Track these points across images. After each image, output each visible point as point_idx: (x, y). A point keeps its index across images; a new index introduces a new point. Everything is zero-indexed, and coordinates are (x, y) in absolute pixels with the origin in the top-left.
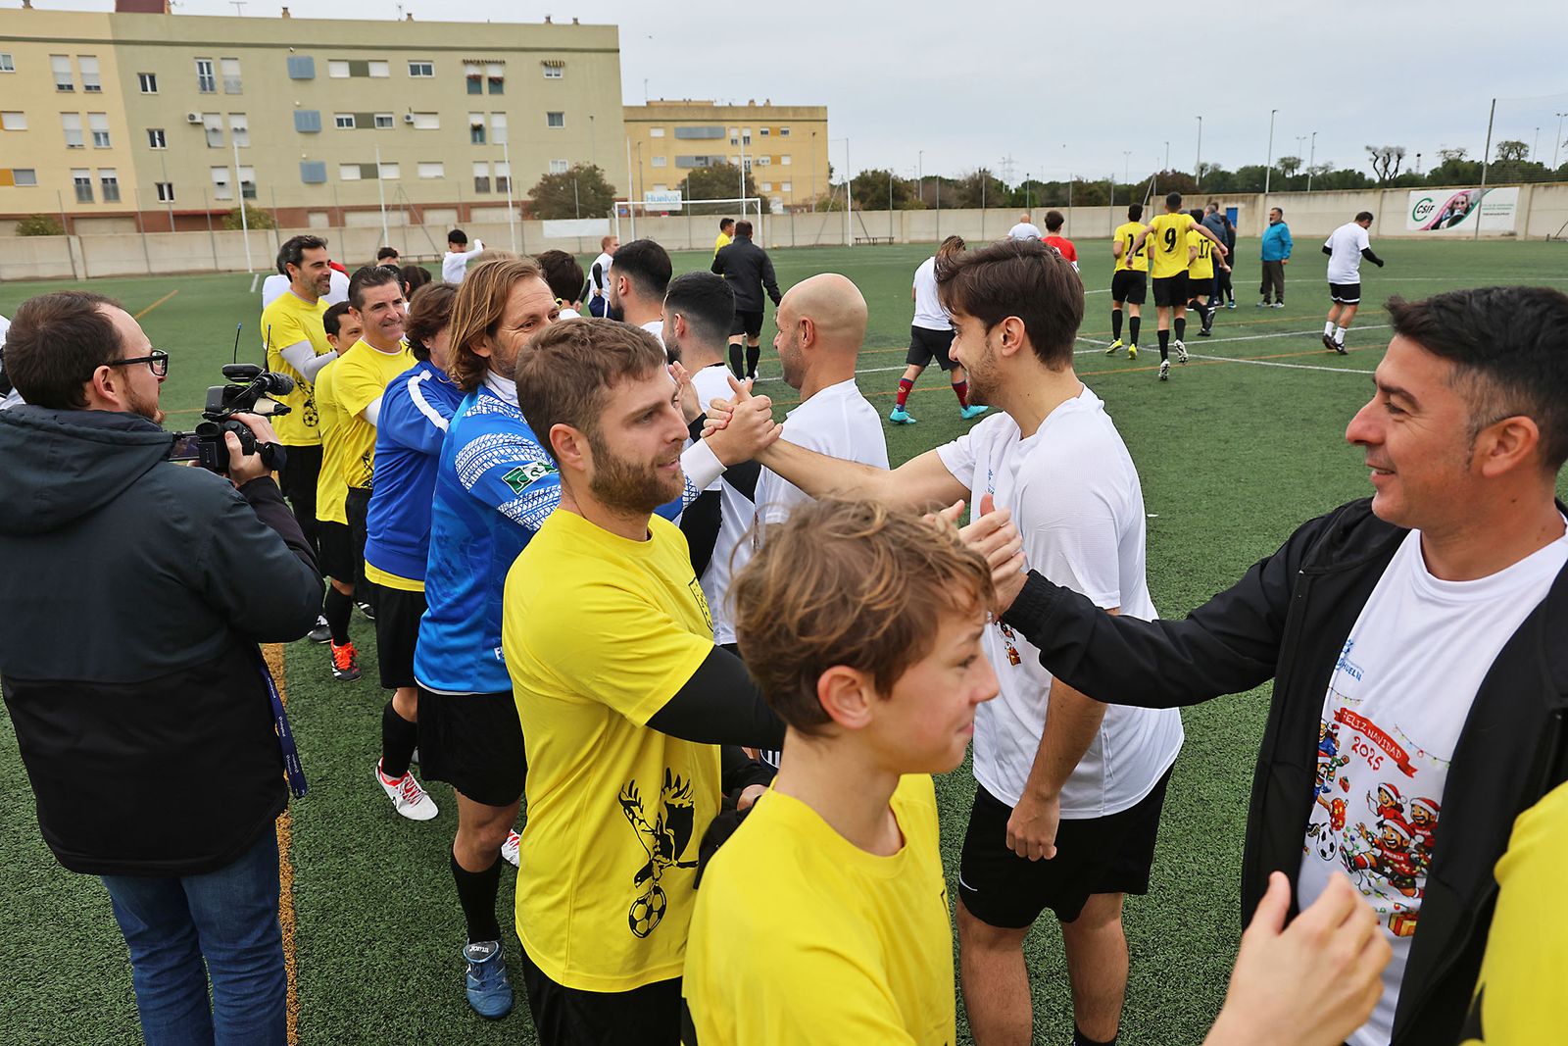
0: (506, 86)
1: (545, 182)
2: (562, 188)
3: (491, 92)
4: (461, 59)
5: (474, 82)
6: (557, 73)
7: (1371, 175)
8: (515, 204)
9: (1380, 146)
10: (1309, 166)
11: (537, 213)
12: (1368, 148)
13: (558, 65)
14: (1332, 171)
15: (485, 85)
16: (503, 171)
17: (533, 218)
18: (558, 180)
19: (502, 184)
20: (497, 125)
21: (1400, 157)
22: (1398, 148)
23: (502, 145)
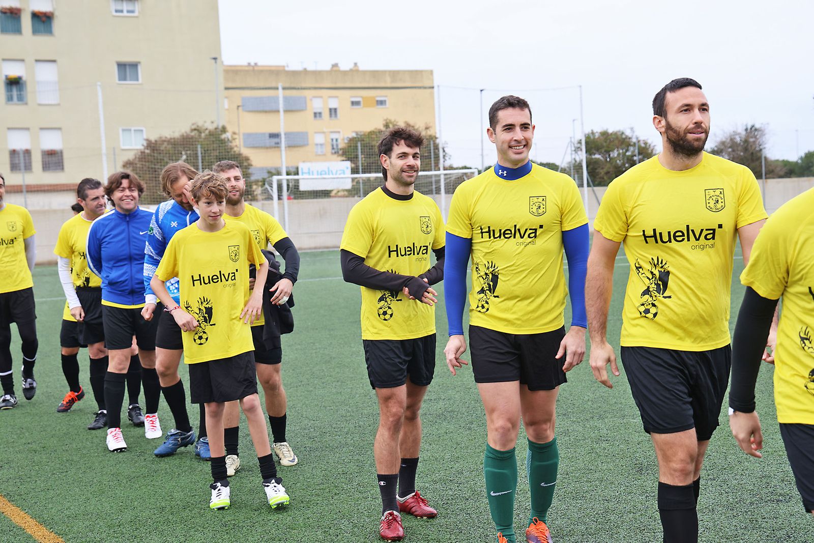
0: (57, 25)
3: (35, 31)
5: (10, 18)
6: (131, 8)
8: (71, 188)
15: (26, 22)
16: (52, 142)
19: (53, 159)
20: (43, 79)
23: (53, 106)
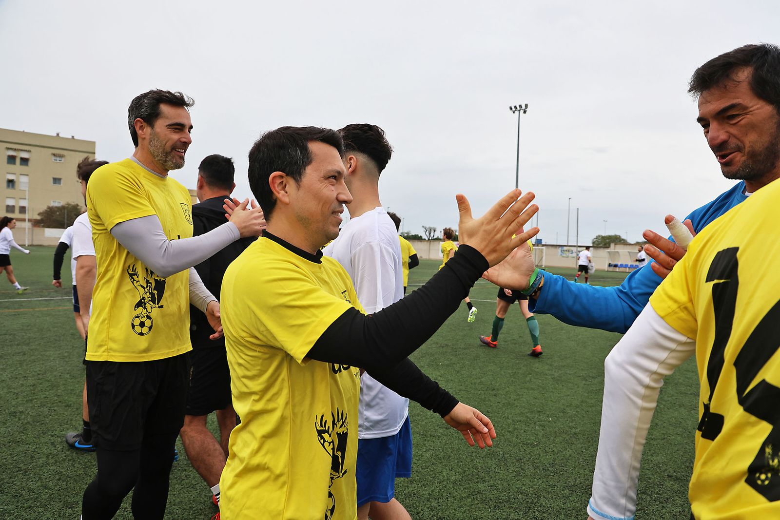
0: (30, 163)
1: (48, 210)
2: (58, 213)
3: (21, 164)
4: (5, 147)
5: (11, 159)
6: (60, 159)
7: (424, 237)
8: (30, 220)
9: (427, 226)
10: (402, 232)
11: (42, 224)
12: (423, 227)
13: (61, 156)
14: (410, 235)
15: (18, 161)
16: (23, 203)
17: (39, 227)
18: (56, 209)
19: (23, 210)
20: (23, 181)
21: (435, 231)
22: (434, 228)
23: (25, 191)
